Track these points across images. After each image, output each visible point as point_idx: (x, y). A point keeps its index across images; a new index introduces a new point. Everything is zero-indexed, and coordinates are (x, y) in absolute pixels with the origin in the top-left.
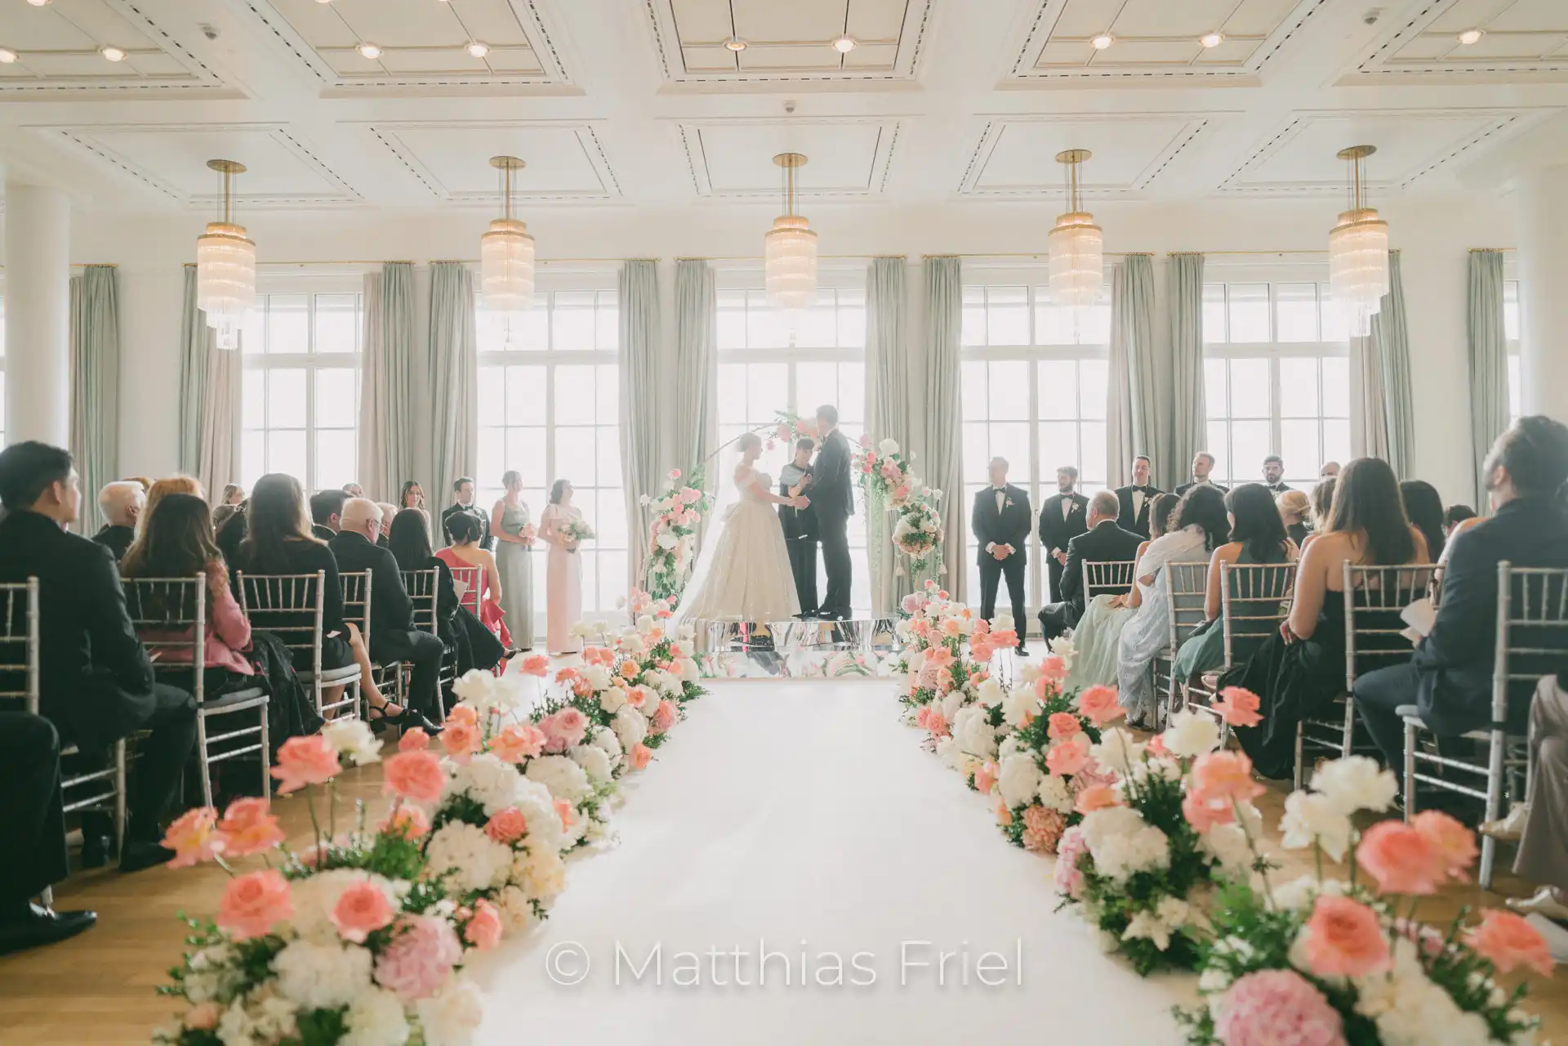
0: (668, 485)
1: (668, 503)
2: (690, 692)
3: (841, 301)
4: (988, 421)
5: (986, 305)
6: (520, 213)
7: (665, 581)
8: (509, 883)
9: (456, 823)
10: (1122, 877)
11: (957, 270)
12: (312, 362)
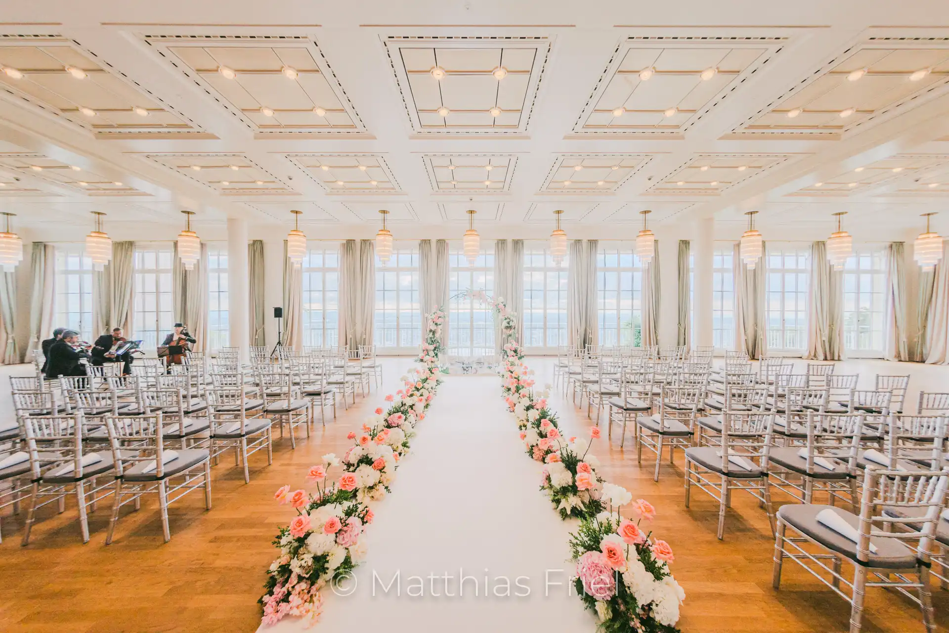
0: (434, 310)
1: (433, 316)
2: (438, 382)
3: (487, 253)
4: (531, 290)
5: (531, 254)
6: (388, 227)
7: (433, 339)
8: (379, 482)
9: (364, 465)
10: (558, 487)
11: (523, 244)
12: (324, 270)
